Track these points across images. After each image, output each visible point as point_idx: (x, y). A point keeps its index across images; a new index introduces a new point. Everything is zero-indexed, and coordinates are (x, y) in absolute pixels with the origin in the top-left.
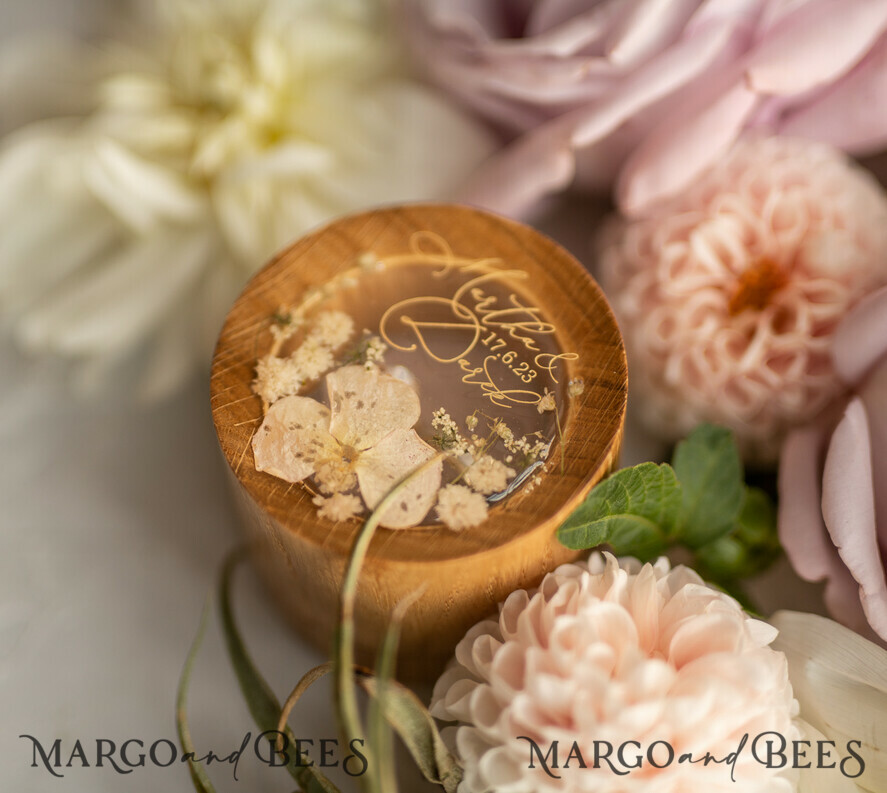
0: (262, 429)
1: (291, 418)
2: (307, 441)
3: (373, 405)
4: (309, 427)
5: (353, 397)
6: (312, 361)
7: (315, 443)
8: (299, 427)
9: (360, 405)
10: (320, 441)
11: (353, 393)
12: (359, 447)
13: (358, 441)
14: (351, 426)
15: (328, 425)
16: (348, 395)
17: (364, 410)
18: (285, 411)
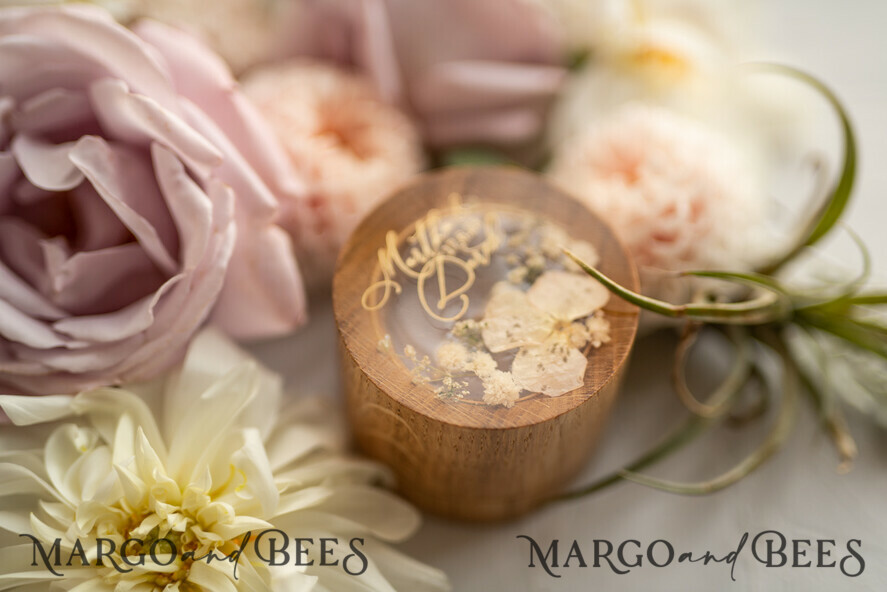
0: (544, 392)
1: (533, 373)
2: (553, 356)
3: (515, 318)
4: (539, 359)
5: (511, 331)
6: (485, 365)
7: (553, 351)
8: (540, 366)
9: (517, 326)
10: (551, 347)
11: (507, 332)
12: (552, 322)
13: (547, 322)
14: (536, 328)
15: (536, 347)
16: (509, 335)
17: (521, 323)
18: (526, 380)
